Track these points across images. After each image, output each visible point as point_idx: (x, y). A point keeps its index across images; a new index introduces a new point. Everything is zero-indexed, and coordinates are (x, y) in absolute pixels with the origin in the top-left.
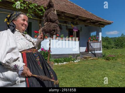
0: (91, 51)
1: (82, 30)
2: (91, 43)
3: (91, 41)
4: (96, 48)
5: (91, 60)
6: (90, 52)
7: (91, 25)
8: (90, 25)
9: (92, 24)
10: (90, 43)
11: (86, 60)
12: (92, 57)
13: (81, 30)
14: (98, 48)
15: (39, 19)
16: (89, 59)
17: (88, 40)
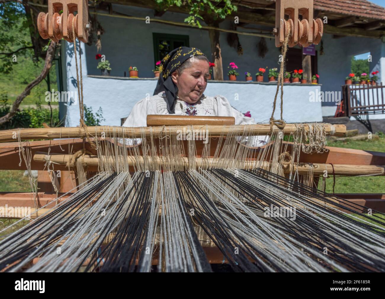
0: (355, 114)
1: (324, 50)
2: (356, 89)
3: (354, 83)
4: (371, 104)
5: (361, 143)
6: (352, 118)
7: (354, 35)
8: (350, 35)
9: (357, 30)
10: (353, 90)
11: (344, 141)
12: (361, 134)
13: (322, 49)
14: (378, 106)
15: (213, 28)
16: (354, 138)
17: (346, 82)
